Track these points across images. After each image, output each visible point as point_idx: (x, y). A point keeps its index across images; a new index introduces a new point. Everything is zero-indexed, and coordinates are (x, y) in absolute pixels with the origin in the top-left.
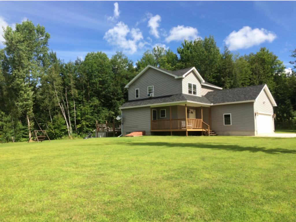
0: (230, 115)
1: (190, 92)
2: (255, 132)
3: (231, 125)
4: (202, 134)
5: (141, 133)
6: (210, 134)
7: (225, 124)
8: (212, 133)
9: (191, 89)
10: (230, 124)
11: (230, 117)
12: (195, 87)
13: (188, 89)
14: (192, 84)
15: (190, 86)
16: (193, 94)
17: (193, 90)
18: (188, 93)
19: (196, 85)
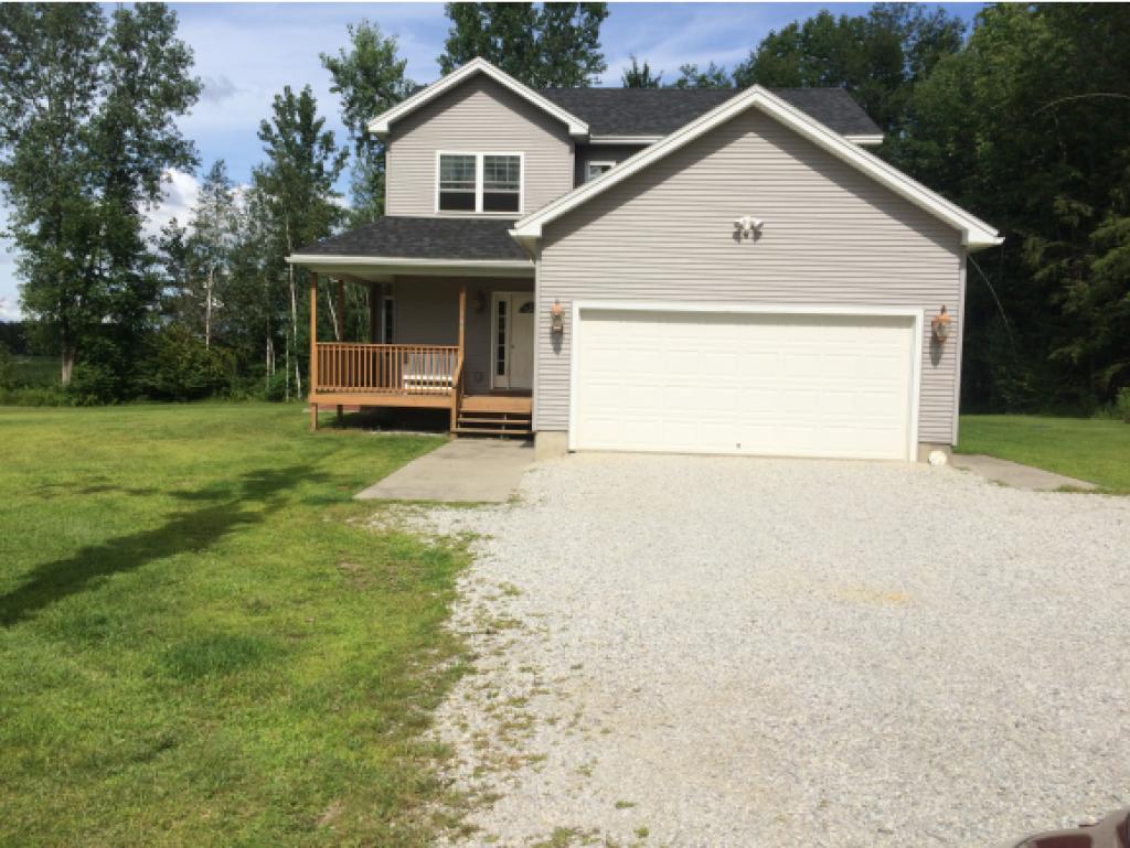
9: (472, 186)
13: (437, 190)
14: (473, 158)
15: (457, 168)
16: (486, 207)
17: (486, 186)
18: (433, 210)
19: (518, 158)
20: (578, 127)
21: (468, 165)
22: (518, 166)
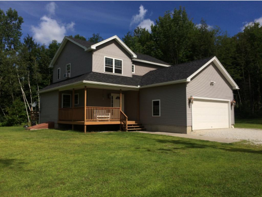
0: (158, 101)
1: (107, 70)
2: (188, 129)
3: (160, 116)
4: (120, 128)
5: (47, 125)
6: (128, 128)
7: (154, 115)
8: (136, 128)
9: (112, 66)
10: (158, 115)
11: (158, 105)
12: (119, 63)
13: (105, 66)
14: (112, 59)
15: (109, 61)
16: (115, 72)
17: (115, 67)
18: (103, 71)
19: (121, 61)
20: (135, 56)
21: (111, 61)
22: (121, 63)
